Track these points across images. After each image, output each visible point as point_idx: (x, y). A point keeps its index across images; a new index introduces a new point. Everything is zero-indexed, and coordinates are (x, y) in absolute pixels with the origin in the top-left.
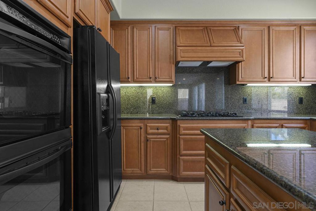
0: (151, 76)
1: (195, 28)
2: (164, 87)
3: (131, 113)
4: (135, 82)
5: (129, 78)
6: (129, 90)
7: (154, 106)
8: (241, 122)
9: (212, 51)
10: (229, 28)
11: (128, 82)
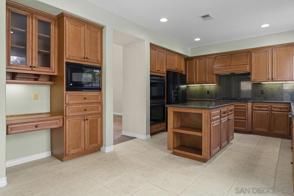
0: (204, 81)
1: (225, 56)
2: (213, 85)
3: (197, 98)
4: (197, 84)
5: (194, 82)
6: (196, 87)
7: (208, 95)
8: (244, 103)
9: (230, 68)
10: (244, 54)
11: (194, 84)
